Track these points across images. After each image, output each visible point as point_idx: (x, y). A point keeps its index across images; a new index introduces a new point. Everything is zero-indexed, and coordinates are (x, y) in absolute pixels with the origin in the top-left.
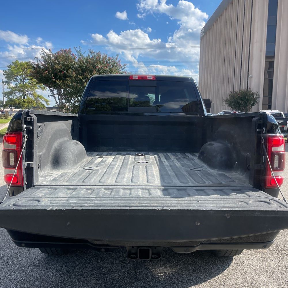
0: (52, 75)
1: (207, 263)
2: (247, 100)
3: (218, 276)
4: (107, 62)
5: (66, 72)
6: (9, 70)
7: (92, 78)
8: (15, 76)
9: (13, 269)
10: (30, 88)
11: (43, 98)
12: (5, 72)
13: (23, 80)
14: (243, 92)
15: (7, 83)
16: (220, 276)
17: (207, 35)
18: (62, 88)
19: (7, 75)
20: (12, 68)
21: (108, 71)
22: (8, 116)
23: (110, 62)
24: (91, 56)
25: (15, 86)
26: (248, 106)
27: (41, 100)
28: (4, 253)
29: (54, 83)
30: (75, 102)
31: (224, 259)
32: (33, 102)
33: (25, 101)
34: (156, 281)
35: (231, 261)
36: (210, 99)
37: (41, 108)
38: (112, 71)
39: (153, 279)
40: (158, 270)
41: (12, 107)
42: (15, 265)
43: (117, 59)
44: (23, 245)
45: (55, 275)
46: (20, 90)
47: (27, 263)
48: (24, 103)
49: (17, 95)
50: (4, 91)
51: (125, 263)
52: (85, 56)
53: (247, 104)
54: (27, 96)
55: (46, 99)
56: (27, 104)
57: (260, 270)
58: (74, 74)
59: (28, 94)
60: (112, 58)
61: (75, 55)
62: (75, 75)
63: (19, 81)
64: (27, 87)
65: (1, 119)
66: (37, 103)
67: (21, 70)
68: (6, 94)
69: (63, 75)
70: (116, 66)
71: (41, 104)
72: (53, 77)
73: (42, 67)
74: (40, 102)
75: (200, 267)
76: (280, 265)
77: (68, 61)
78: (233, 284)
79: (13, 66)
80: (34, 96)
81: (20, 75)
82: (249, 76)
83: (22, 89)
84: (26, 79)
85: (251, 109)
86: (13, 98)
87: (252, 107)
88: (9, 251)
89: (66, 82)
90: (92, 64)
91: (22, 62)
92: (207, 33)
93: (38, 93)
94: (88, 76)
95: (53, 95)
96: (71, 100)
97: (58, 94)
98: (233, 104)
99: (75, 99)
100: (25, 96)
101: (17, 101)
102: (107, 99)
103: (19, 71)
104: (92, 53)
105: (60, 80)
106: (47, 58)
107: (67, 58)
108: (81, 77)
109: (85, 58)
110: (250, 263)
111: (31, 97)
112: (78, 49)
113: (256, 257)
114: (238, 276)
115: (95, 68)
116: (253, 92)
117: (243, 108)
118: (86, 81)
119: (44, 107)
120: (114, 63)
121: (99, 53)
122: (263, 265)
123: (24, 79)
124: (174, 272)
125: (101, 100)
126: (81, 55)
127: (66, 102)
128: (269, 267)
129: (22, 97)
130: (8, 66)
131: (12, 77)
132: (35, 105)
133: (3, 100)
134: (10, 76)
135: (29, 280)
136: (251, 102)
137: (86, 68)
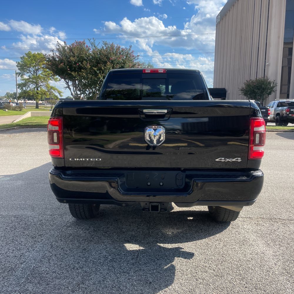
0: (68, 67)
1: (208, 226)
2: (263, 89)
3: (216, 235)
4: (120, 53)
5: (81, 63)
6: (22, 61)
7: (110, 72)
8: (28, 67)
9: (51, 229)
10: (43, 79)
11: (56, 89)
12: (19, 63)
13: (36, 72)
14: (260, 81)
15: (20, 75)
16: (218, 235)
17: (223, 21)
18: (77, 80)
19: (20, 66)
20: (25, 59)
21: (122, 62)
22: (23, 108)
23: (123, 53)
24: (105, 48)
25: (28, 77)
26: (265, 95)
27: (54, 92)
28: (41, 218)
29: (70, 75)
30: (90, 94)
31: (223, 225)
32: (46, 93)
33: (38, 93)
34: (165, 237)
35: (229, 225)
36: (226, 88)
37: (55, 99)
38: (125, 62)
39: (163, 236)
40: (167, 231)
41: (25, 98)
42: (52, 226)
43: (130, 50)
44: (65, 201)
45: (85, 233)
46: (33, 82)
47: (61, 224)
48: (38, 95)
49: (30, 86)
50: (17, 83)
51: (140, 225)
52: (99, 47)
53: (264, 93)
54: (40, 88)
55: (59, 90)
56: (40, 96)
57: (252, 232)
58: (89, 65)
59: (41, 86)
60: (125, 49)
61: (89, 46)
62: (89, 67)
63: (32, 73)
64: (40, 79)
65: (16, 110)
66: (50, 94)
67: (34, 61)
68: (20, 86)
69: (78, 67)
70: (129, 57)
71: (54, 96)
72: (69, 68)
73: (57, 59)
74: (54, 94)
75: (201, 229)
76: (270, 229)
77: (83, 53)
78: (227, 240)
79: (26, 57)
80: (47, 87)
81: (33, 67)
82: (266, 64)
83: (35, 80)
84: (39, 71)
85: (267, 99)
86: (27, 90)
87: (268, 96)
88: (46, 217)
89: (81, 74)
90: (106, 56)
91: (35, 53)
92: (223, 19)
93: (51, 85)
94: (103, 68)
95: (68, 87)
96: (86, 92)
97: (73, 86)
98: (249, 93)
99: (90, 91)
100: (38, 87)
101: (30, 92)
102: (122, 91)
103: (32, 63)
104: (105, 44)
105: (75, 72)
106: (62, 51)
107: (81, 50)
108: (95, 69)
109: (99, 50)
110: (244, 227)
111: (44, 89)
112: (92, 41)
113: (251, 223)
114: (232, 236)
115: (109, 59)
116: (270, 80)
117: (260, 97)
118: (100, 72)
119: (57, 98)
120: (128, 54)
121: (112, 44)
122: (255, 229)
123: (37, 70)
124: (180, 232)
125: (116, 92)
126: (95, 47)
127: (81, 93)
128: (260, 230)
129: (36, 88)
130: (21, 58)
131: (25, 69)
132: (48, 97)
133: (16, 92)
134: (23, 67)
135: (65, 235)
136: (267, 91)
137: (100, 59)
